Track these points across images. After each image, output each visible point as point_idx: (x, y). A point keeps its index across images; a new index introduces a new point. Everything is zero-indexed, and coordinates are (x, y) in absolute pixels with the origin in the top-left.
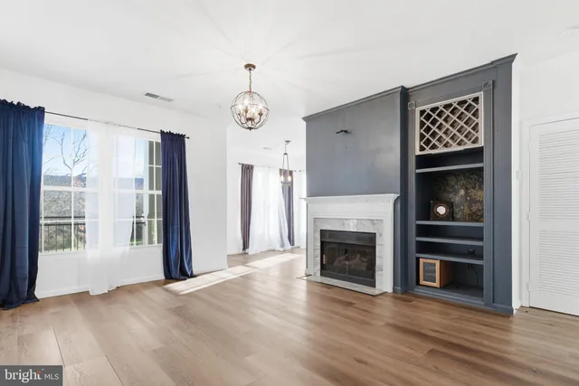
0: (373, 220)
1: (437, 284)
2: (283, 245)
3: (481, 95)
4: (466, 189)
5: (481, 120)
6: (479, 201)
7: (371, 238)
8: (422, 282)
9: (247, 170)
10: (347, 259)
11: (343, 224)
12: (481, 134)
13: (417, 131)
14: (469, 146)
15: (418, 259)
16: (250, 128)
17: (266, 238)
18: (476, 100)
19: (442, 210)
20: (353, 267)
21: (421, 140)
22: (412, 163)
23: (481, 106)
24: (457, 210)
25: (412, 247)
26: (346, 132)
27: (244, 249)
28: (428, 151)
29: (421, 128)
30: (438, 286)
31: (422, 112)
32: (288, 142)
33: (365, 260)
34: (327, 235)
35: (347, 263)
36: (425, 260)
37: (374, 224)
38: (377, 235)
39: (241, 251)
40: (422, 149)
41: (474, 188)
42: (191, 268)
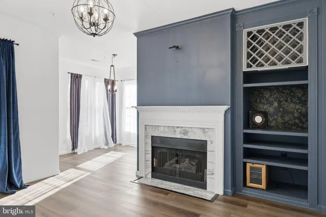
0: (204, 129)
1: (263, 186)
2: (107, 144)
3: (306, 20)
4: (280, 102)
5: (306, 43)
6: (291, 112)
7: (203, 145)
8: (249, 184)
9: (76, 79)
10: (177, 162)
11: (175, 131)
12: (306, 55)
13: (245, 50)
14: (294, 65)
15: (245, 164)
16: (94, 35)
17: (93, 138)
18: (301, 25)
19: (258, 119)
20: (183, 170)
21: (248, 58)
22: (240, 78)
23: (306, 30)
24: (271, 119)
25: (240, 153)
26: (177, 47)
27: (73, 149)
28: (254, 68)
29: (248, 47)
30: (265, 188)
31: (249, 34)
32: (114, 55)
33: (194, 163)
34: (158, 141)
35: (178, 166)
36: (251, 165)
37: (205, 132)
38: (209, 143)
39: (70, 151)
40: (249, 66)
41: (286, 101)
42: (20, 178)
